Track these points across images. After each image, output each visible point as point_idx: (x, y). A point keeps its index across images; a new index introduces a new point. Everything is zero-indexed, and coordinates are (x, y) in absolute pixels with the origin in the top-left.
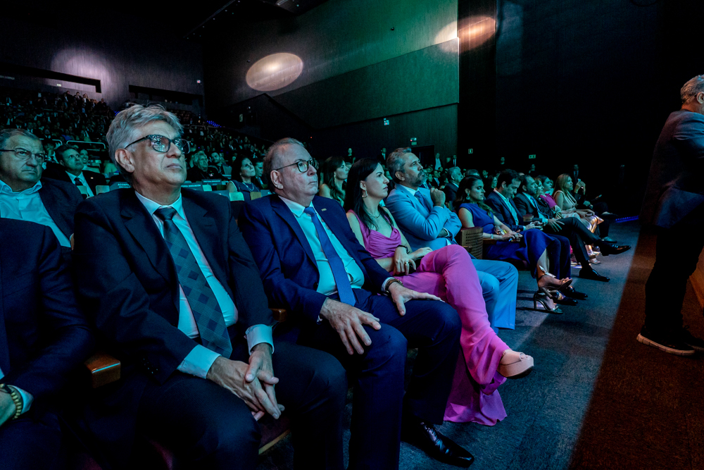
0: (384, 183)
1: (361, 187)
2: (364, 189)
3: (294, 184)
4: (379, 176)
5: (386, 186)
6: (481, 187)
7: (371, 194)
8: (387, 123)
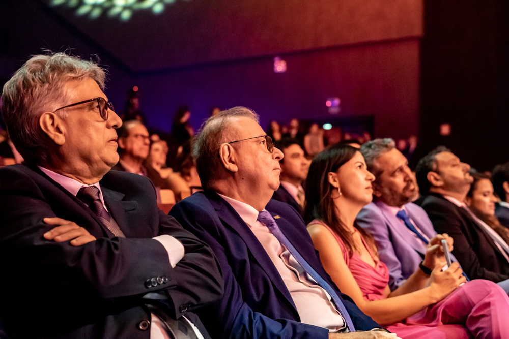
0: (366, 179)
1: (331, 181)
2: (336, 184)
3: (256, 165)
4: (360, 166)
5: (369, 184)
6: (488, 192)
7: (346, 194)
8: (280, 66)
